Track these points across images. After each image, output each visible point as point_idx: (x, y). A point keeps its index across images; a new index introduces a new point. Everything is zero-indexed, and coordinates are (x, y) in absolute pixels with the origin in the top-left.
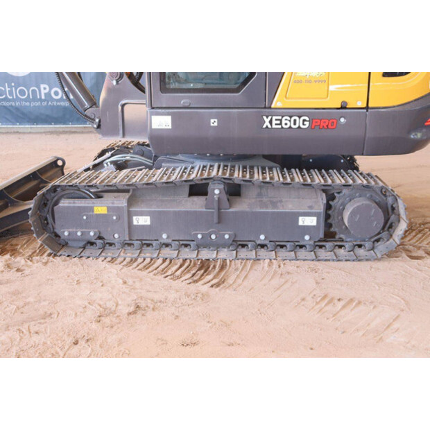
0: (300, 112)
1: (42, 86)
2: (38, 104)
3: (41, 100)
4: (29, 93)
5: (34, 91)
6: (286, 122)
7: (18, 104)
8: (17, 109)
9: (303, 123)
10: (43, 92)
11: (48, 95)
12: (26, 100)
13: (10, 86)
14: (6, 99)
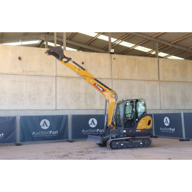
0: (140, 130)
1: (50, 131)
2: (49, 135)
3: (50, 135)
4: (47, 133)
5: (48, 133)
6: (138, 131)
7: (44, 136)
8: (43, 137)
9: (140, 131)
10: (50, 133)
11: (52, 133)
12: (46, 135)
13: (43, 132)
14: (41, 135)
